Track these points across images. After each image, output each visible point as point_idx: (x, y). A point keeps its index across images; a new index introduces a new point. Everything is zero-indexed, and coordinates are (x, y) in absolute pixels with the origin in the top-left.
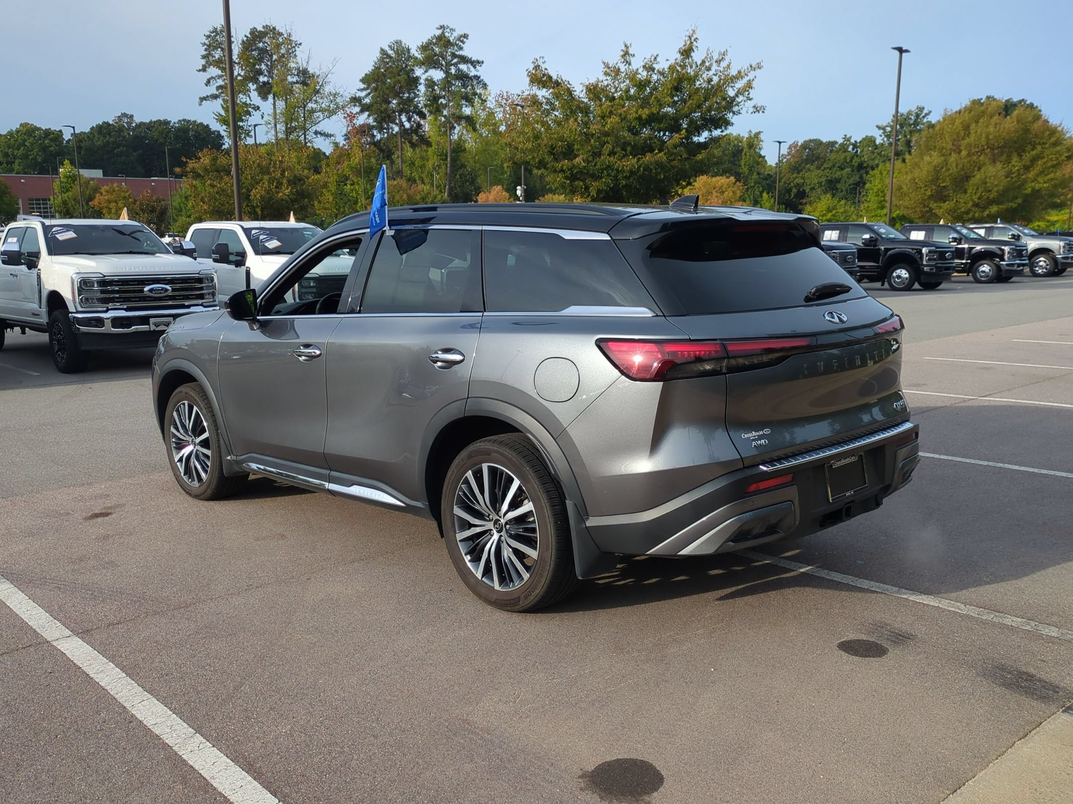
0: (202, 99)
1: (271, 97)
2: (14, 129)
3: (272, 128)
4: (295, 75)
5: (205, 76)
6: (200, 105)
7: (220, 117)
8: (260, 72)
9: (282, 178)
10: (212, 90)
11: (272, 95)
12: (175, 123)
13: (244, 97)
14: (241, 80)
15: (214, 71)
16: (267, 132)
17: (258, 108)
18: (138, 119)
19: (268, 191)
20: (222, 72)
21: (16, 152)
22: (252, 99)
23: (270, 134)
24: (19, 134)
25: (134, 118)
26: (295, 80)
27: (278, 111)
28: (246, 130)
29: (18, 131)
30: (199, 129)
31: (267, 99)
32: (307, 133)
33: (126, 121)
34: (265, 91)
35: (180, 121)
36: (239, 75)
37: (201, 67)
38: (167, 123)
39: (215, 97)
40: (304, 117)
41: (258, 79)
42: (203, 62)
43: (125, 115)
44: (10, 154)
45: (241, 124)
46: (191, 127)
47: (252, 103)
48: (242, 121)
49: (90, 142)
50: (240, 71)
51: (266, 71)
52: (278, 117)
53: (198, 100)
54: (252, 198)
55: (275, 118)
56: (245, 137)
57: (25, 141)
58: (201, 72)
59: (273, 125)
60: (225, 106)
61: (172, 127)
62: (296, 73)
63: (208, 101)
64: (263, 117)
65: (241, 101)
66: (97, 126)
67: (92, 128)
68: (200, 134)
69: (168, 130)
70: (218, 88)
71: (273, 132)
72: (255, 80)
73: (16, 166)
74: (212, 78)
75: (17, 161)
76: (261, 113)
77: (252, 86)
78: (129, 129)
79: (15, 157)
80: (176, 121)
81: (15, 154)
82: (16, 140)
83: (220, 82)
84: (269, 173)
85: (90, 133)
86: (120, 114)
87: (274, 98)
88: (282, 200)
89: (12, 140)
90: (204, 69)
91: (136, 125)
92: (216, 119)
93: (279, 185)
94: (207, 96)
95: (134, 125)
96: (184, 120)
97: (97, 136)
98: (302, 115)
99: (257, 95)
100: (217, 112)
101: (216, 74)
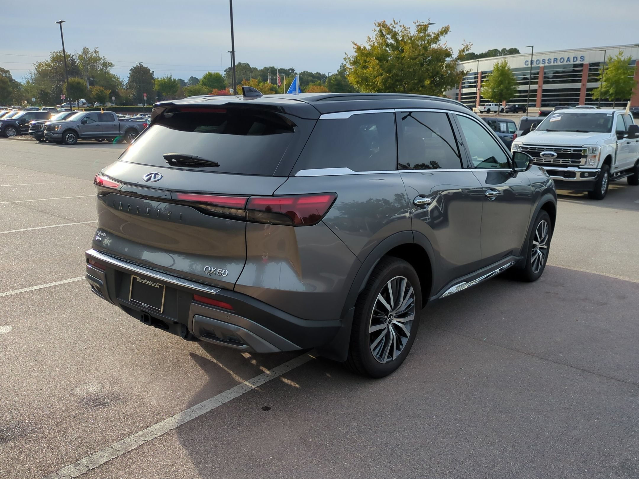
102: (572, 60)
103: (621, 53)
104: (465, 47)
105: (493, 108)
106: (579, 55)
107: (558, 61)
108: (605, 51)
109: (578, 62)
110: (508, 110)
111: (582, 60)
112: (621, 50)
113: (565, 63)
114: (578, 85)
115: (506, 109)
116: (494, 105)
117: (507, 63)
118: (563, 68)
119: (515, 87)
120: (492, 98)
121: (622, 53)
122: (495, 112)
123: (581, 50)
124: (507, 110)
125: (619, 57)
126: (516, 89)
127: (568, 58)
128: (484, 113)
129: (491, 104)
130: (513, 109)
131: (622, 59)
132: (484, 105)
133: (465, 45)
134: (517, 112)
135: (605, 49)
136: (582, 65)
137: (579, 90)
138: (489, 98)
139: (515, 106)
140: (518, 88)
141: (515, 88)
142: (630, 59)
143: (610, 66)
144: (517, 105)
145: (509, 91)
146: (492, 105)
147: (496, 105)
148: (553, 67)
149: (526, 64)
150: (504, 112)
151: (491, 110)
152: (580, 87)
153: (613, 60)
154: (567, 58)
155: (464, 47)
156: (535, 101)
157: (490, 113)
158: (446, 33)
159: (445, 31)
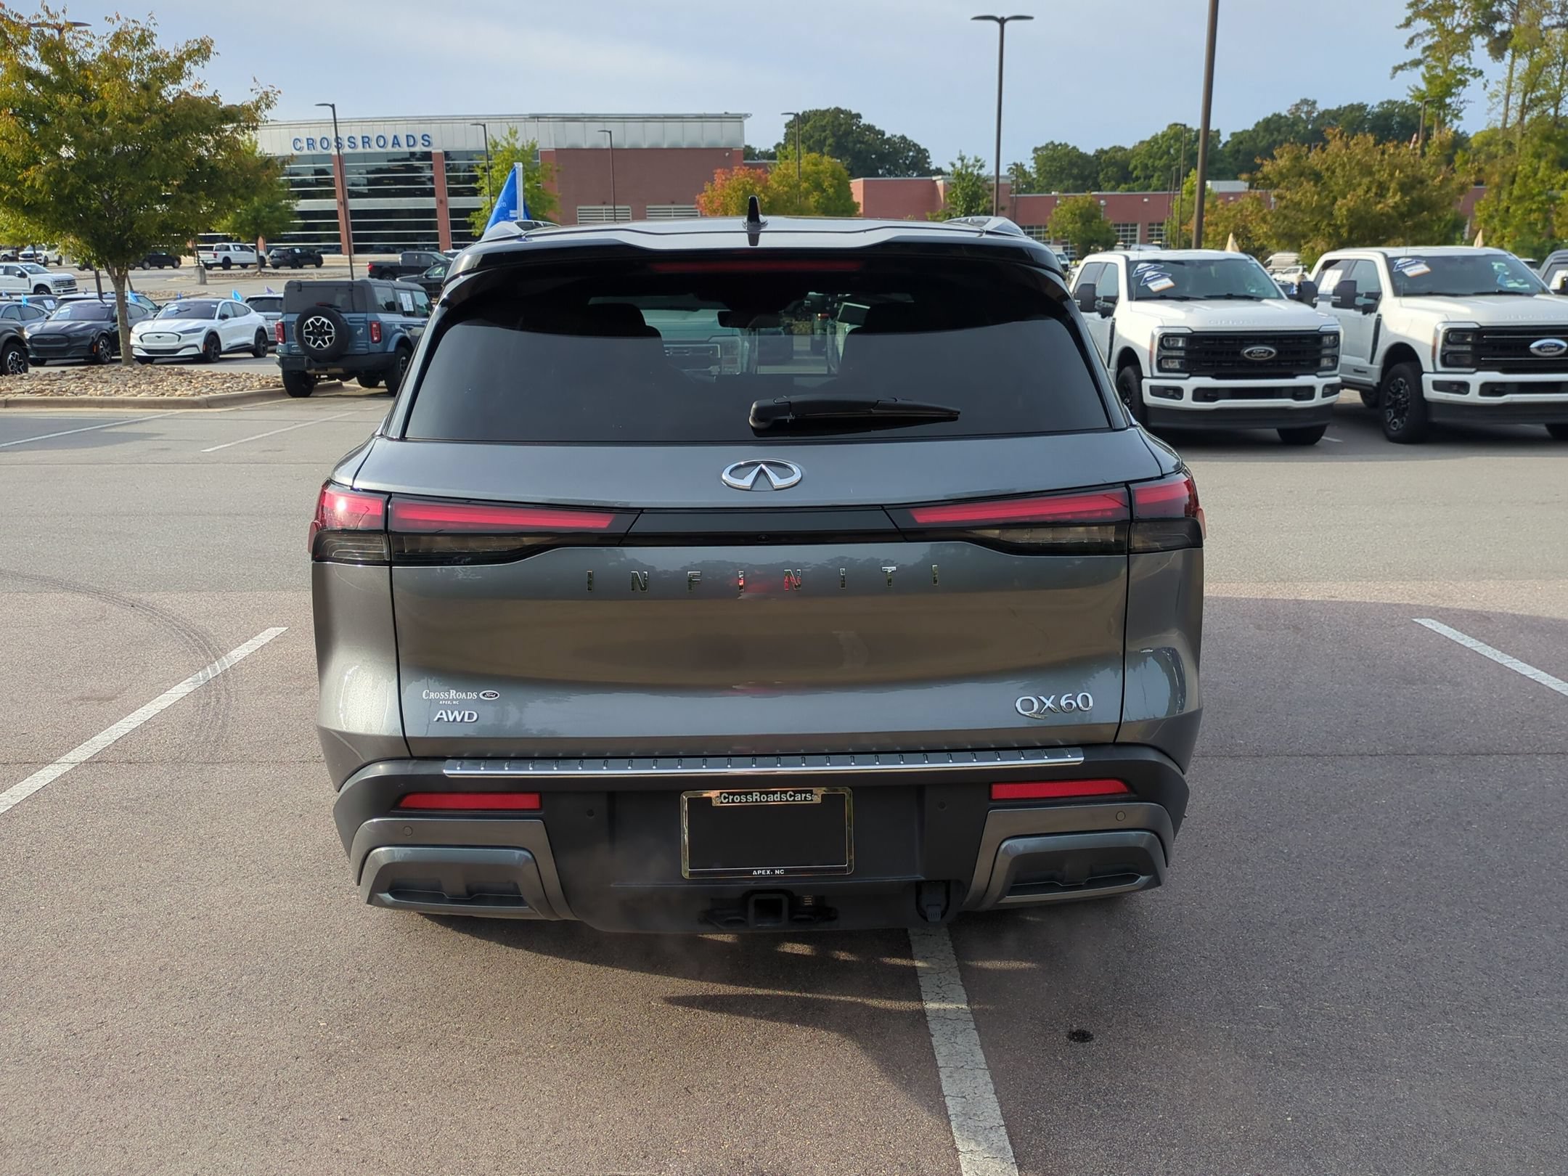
0: (1398, 68)
1: (1508, 54)
2: (1160, 133)
3: (1499, 103)
4: (1556, 14)
5: (1410, 32)
6: (1393, 77)
7: (1417, 93)
8: (1499, 17)
9: (1391, 181)
10: (1416, 53)
11: (1510, 51)
12: (1373, 107)
13: (1461, 58)
14: (1460, 34)
15: (1422, 25)
16: (1491, 110)
17: (1481, 73)
18: (1321, 107)
19: (1365, 202)
20: (1432, 24)
21: (1157, 163)
22: (1472, 61)
23: (1494, 112)
24: (1165, 139)
25: (1317, 105)
26: (1554, 22)
27: (1515, 75)
28: (1454, 110)
29: (1163, 136)
30: (1408, 112)
31: (1503, 57)
32: (1560, 106)
33: (1305, 109)
34: (1498, 47)
35: (1382, 104)
36: (1459, 25)
37: (1403, 21)
38: (1361, 107)
39: (1417, 63)
40: (1560, 80)
41: (1493, 28)
42: (1409, 13)
43: (1305, 102)
44: (1149, 166)
45: (1448, 100)
46: (1397, 110)
47: (1472, 67)
48: (1451, 95)
49: (1252, 143)
50: (1462, 19)
51: (1508, 14)
52: (1513, 84)
53: (1390, 71)
54: (1336, 212)
55: (1509, 87)
56: (1451, 121)
57: (1169, 147)
58: (1402, 29)
59: (1502, 97)
60: (1427, 76)
61: (1368, 114)
62: (1558, 11)
63: (1405, 72)
64: (1485, 86)
65: (1455, 66)
66: (1264, 120)
67: (1258, 124)
68: (1408, 120)
69: (1361, 118)
70: (1425, 49)
71: (1501, 109)
72: (1485, 29)
73: (1154, 181)
74: (1418, 35)
75: (1156, 175)
76: (1484, 81)
77: (1479, 42)
78: (1307, 122)
79: (1155, 169)
80: (1376, 103)
81: (1156, 164)
82: (1161, 147)
83: (1429, 41)
84: (1371, 173)
85: (1254, 130)
86: (1298, 101)
87: (1513, 56)
88: (1382, 214)
89: (1156, 147)
90: (1408, 23)
91: (1319, 115)
92: (1411, 96)
93: (1382, 190)
94: (1405, 64)
95: (1315, 115)
96: (1389, 102)
97: (1261, 134)
98: (1558, 77)
99: (1488, 53)
100: (1414, 86)
101: (1425, 29)
102: (403, 141)
103: (513, 133)
104: (262, 98)
105: (237, 255)
106: (418, 131)
107: (373, 143)
108: (484, 126)
109: (419, 148)
110: (278, 259)
111: (427, 143)
112: (511, 125)
113: (389, 148)
114: (429, 203)
115: (272, 257)
116: (239, 248)
117: (256, 143)
118: (389, 161)
119: (289, 204)
120: (234, 230)
121: (516, 132)
122: (244, 266)
123: (421, 120)
124: (274, 259)
125: (511, 141)
126: (292, 208)
127: (395, 137)
128: (214, 268)
129: (230, 245)
130: (289, 257)
131: (518, 146)
132: (211, 248)
133: (261, 91)
134: (301, 267)
135: (482, 122)
136: (427, 156)
137: (431, 213)
138: (227, 229)
139: (293, 250)
140: (297, 205)
141: (288, 206)
142: (534, 146)
143: (496, 161)
144: (297, 248)
145: (277, 214)
146: (232, 248)
147: (242, 248)
148: (365, 157)
149: (298, 147)
150: (267, 265)
151: (233, 260)
152: (435, 207)
153: (499, 148)
154: (393, 137)
155: (257, 97)
156: (337, 238)
157: (232, 267)
158: (206, 58)
159: (201, 51)
